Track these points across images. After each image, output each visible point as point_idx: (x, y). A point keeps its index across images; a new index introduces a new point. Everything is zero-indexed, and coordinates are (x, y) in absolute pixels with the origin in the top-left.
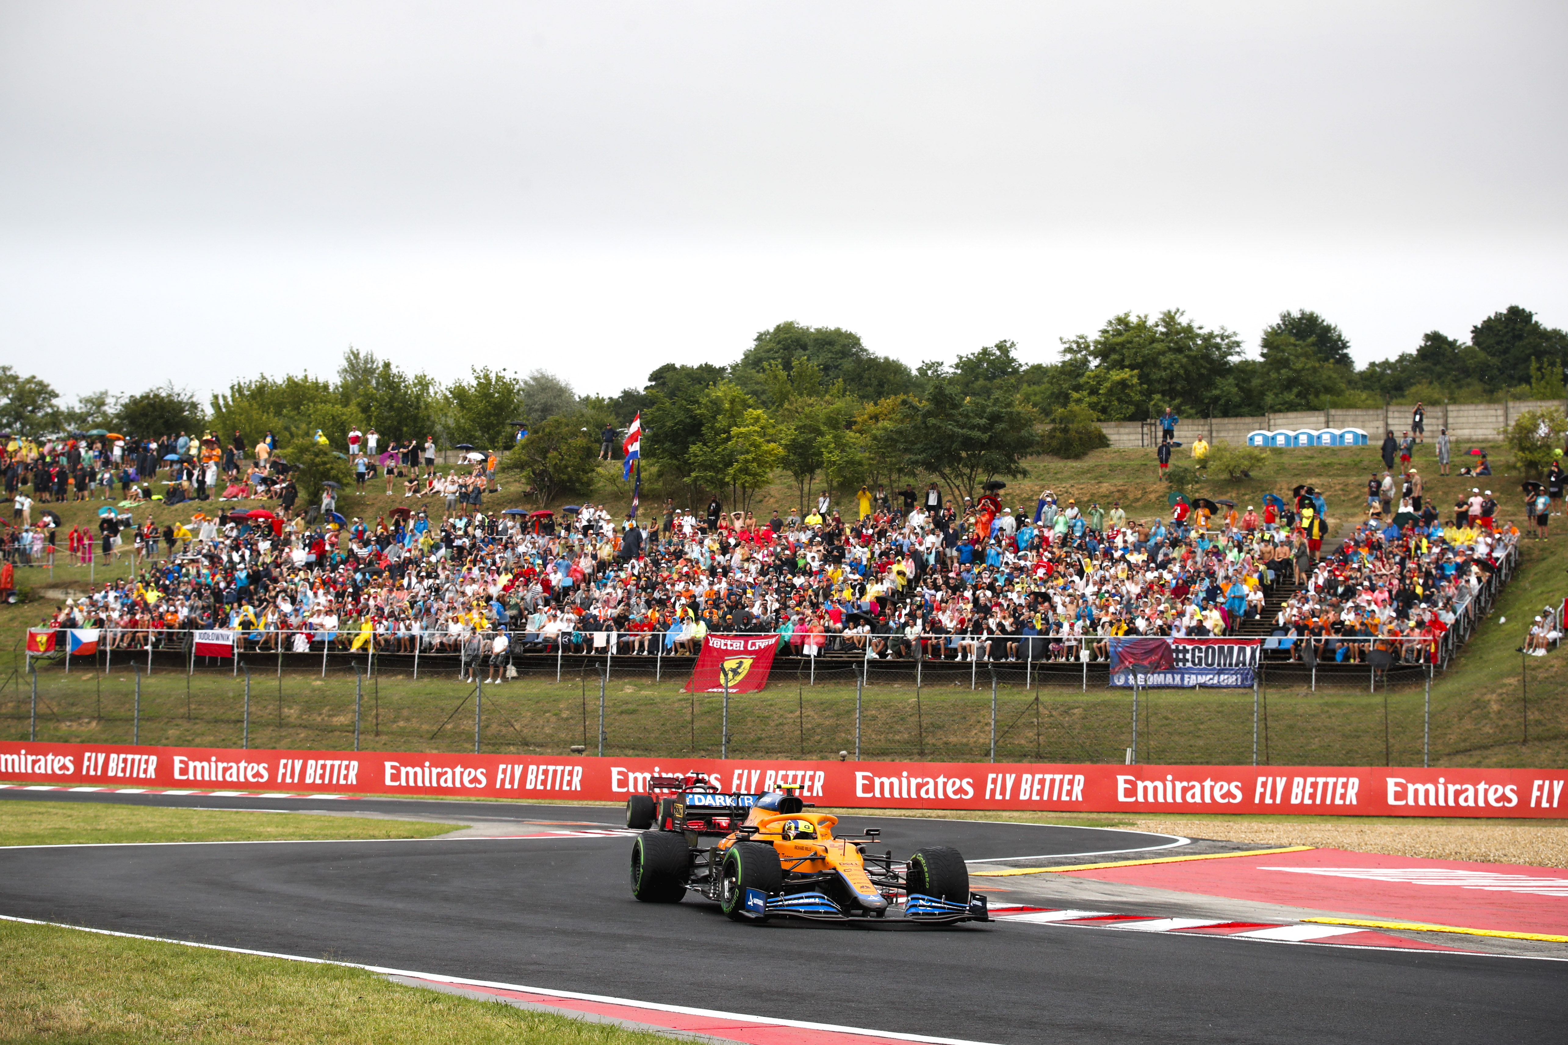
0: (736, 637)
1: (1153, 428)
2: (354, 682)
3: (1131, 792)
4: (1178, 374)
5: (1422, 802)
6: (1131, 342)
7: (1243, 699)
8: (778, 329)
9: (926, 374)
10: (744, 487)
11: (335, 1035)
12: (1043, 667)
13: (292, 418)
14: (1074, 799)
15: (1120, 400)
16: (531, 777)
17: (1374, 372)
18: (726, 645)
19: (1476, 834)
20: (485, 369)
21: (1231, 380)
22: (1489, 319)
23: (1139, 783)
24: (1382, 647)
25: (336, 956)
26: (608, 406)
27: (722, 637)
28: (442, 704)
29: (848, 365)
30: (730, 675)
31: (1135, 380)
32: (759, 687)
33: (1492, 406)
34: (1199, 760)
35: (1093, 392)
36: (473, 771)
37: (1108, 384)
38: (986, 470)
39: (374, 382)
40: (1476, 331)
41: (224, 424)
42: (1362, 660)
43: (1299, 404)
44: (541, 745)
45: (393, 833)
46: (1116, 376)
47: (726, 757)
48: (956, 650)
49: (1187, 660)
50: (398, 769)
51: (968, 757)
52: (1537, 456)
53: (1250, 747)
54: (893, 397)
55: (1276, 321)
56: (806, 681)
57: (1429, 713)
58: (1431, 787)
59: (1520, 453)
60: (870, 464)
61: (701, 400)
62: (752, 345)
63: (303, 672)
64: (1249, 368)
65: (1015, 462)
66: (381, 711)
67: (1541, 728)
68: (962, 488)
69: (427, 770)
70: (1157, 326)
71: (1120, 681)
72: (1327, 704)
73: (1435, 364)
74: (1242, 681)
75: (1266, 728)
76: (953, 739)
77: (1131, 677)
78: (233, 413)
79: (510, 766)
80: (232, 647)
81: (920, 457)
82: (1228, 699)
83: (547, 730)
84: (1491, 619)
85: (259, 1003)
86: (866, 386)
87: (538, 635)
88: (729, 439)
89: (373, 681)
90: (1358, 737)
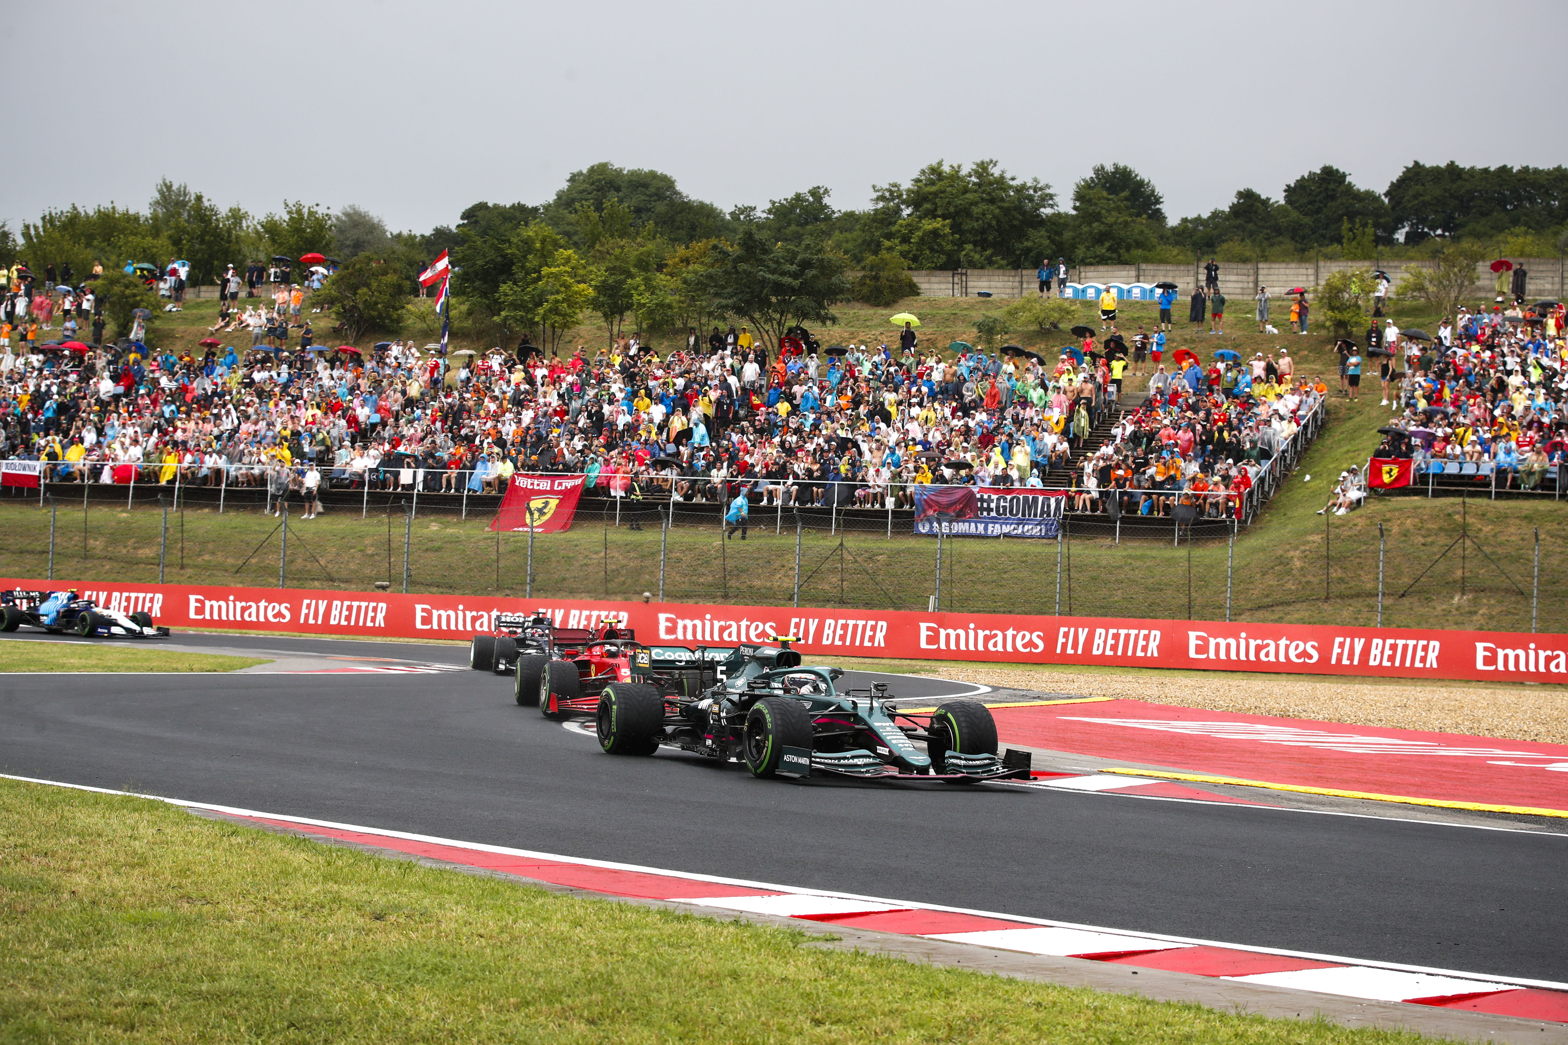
0: (541, 476)
1: (964, 278)
2: (160, 515)
3: (933, 639)
4: (990, 225)
5: (1223, 656)
6: (943, 192)
7: (1047, 550)
8: (592, 170)
9: (739, 219)
10: (553, 327)
11: (133, 867)
12: (848, 513)
13: (102, 249)
14: (876, 645)
15: (932, 250)
16: (335, 612)
17: (1186, 228)
18: (532, 484)
19: (1276, 689)
20: (298, 204)
21: (1043, 232)
22: (1303, 178)
23: (942, 631)
24: (1186, 502)
25: (136, 789)
26: (421, 244)
27: (527, 476)
28: (248, 538)
29: (661, 207)
30: (536, 515)
31: (947, 230)
32: (565, 528)
33: (1303, 265)
34: (1002, 609)
35: (905, 240)
36: (277, 605)
37: (920, 233)
38: (795, 316)
39: (185, 215)
40: (1289, 190)
41: (35, 253)
42: (1166, 514)
43: (1110, 258)
44: (347, 581)
45: (196, 666)
46: (928, 225)
47: (531, 596)
48: (761, 494)
49: (992, 510)
50: (202, 603)
51: (771, 601)
52: (1346, 316)
53: (1053, 597)
54: (705, 240)
55: (1090, 174)
56: (612, 522)
57: (1232, 568)
58: (1232, 642)
59: (1330, 313)
60: (680, 307)
61: (512, 239)
62: (564, 185)
63: (109, 504)
64: (1062, 221)
65: (825, 308)
66: (186, 544)
67: (1343, 586)
68: (771, 333)
69: (231, 604)
70: (970, 176)
71: (924, 529)
72: (1130, 556)
73: (1248, 222)
74: (1047, 531)
75: (1070, 579)
76: (757, 583)
77: (935, 524)
78: (44, 243)
79: (314, 602)
80: (39, 477)
81: (730, 302)
82: (1032, 548)
83: (352, 566)
84: (1296, 476)
85: (58, 834)
86: (678, 228)
87: (344, 472)
88: (539, 278)
89: (179, 514)
90: (1161, 590)
